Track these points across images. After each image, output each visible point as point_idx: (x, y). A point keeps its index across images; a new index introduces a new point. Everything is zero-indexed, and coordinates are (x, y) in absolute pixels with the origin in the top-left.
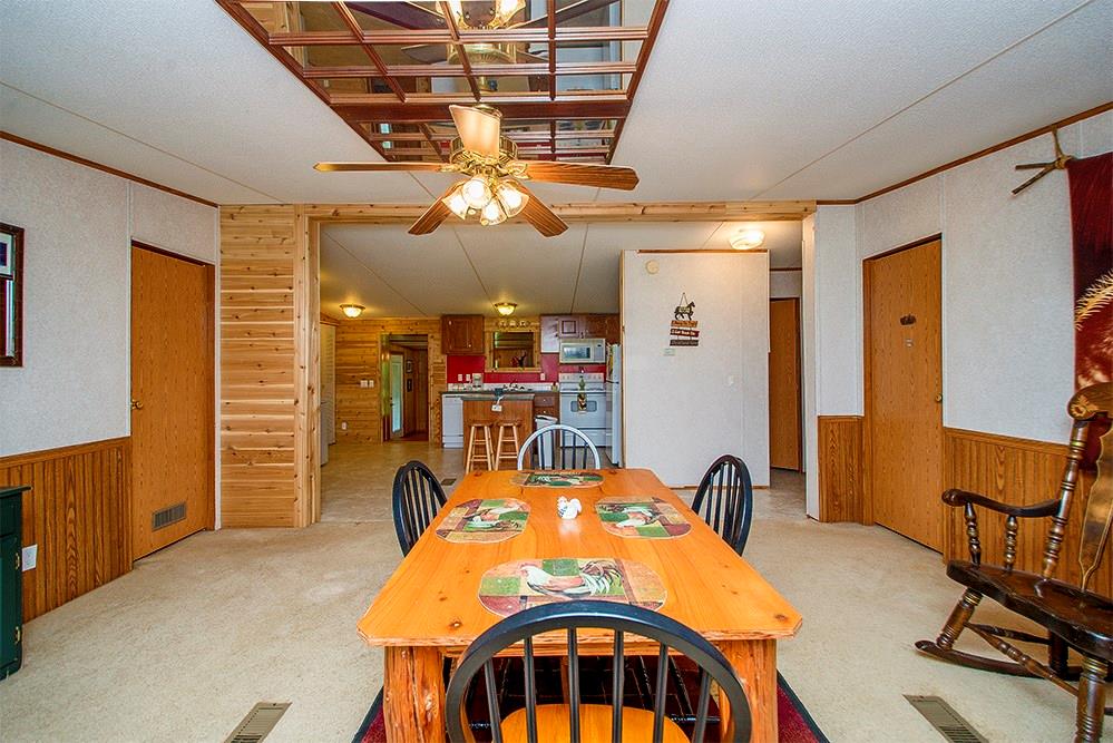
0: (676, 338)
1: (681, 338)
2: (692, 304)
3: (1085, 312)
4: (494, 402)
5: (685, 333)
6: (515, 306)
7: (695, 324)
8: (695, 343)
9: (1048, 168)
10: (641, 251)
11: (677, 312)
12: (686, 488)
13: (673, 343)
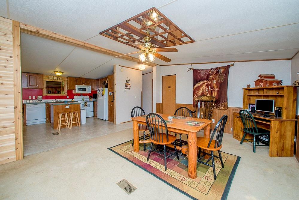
0: (126, 87)
1: (127, 87)
2: (129, 80)
3: (195, 88)
4: (67, 105)
5: (128, 86)
6: (63, 73)
7: (130, 84)
8: (130, 89)
9: (191, 69)
10: (119, 66)
11: (126, 81)
12: (128, 122)
13: (126, 88)
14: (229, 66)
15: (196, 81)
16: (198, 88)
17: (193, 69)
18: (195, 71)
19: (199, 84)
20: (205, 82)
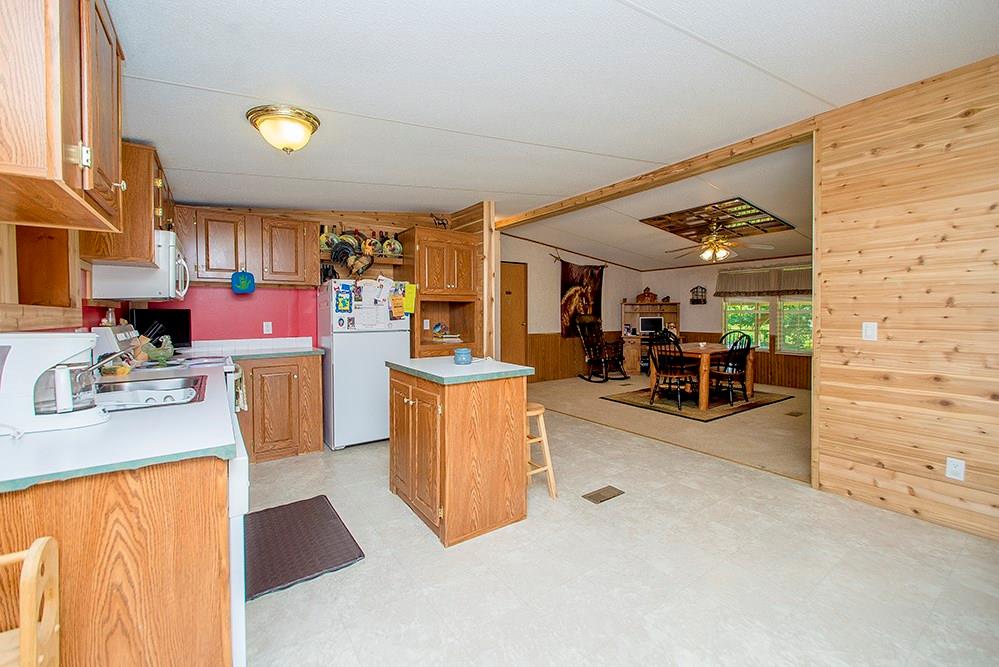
3: (563, 300)
9: (558, 259)
14: (603, 267)
15: (565, 286)
16: (571, 298)
17: (561, 261)
18: (565, 266)
19: (571, 291)
20: (579, 288)
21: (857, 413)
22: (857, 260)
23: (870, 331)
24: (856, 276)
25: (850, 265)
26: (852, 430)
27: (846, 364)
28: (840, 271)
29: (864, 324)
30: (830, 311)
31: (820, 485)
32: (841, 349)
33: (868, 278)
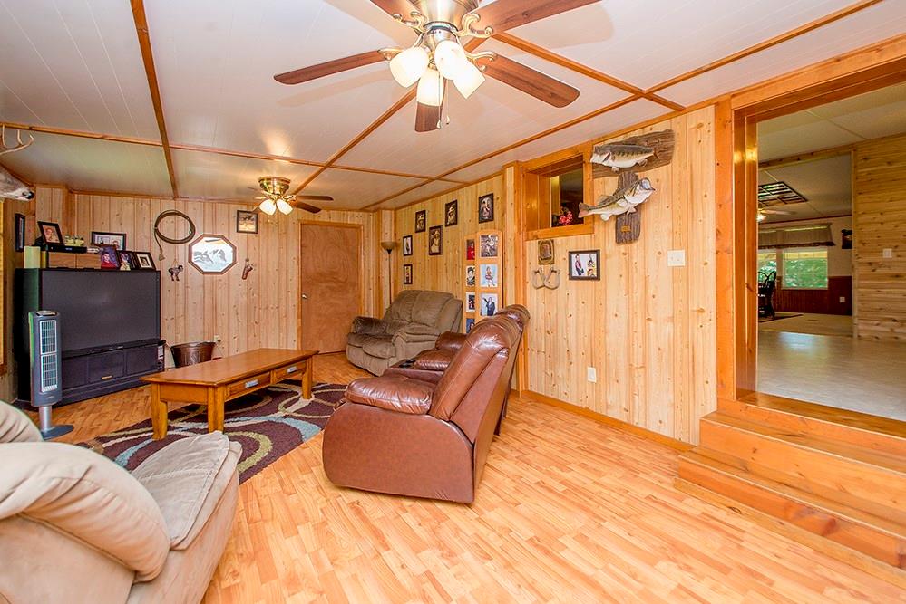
21: (882, 296)
22: (879, 218)
23: (888, 253)
24: (879, 226)
25: (876, 220)
26: (878, 305)
27: (874, 271)
28: (870, 223)
29: (884, 250)
30: (864, 244)
31: (859, 336)
32: (870, 264)
33: (885, 227)
